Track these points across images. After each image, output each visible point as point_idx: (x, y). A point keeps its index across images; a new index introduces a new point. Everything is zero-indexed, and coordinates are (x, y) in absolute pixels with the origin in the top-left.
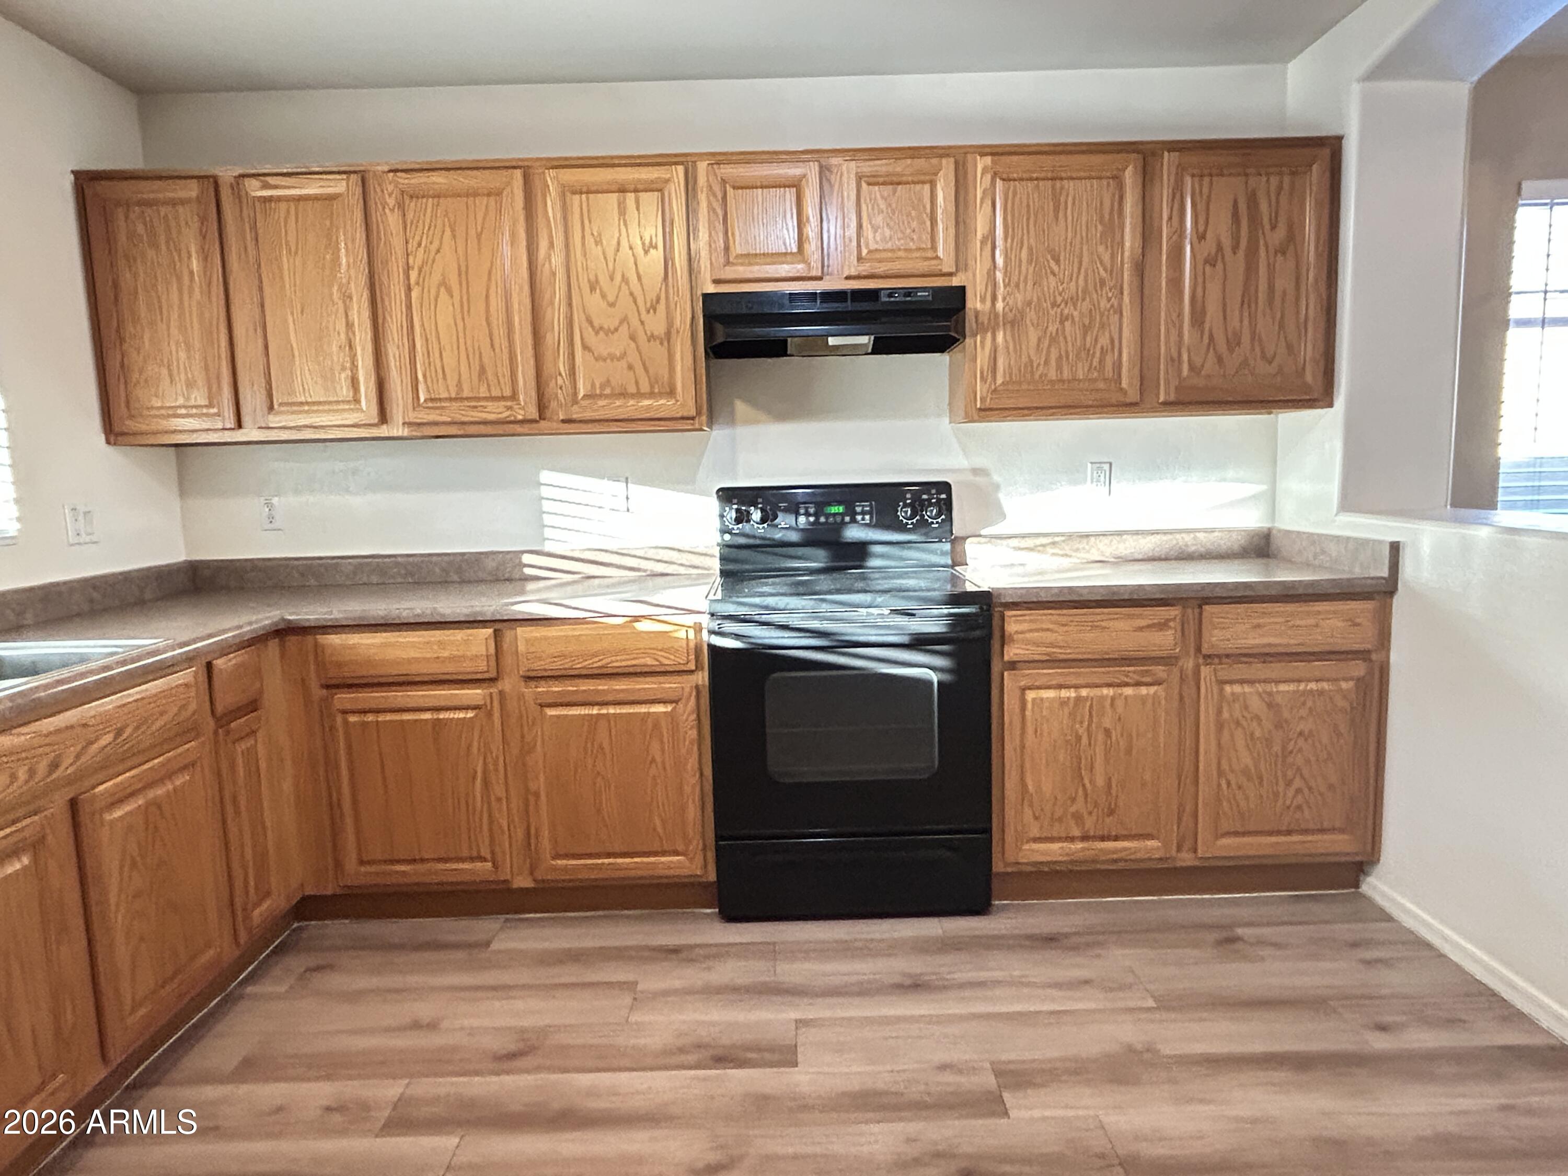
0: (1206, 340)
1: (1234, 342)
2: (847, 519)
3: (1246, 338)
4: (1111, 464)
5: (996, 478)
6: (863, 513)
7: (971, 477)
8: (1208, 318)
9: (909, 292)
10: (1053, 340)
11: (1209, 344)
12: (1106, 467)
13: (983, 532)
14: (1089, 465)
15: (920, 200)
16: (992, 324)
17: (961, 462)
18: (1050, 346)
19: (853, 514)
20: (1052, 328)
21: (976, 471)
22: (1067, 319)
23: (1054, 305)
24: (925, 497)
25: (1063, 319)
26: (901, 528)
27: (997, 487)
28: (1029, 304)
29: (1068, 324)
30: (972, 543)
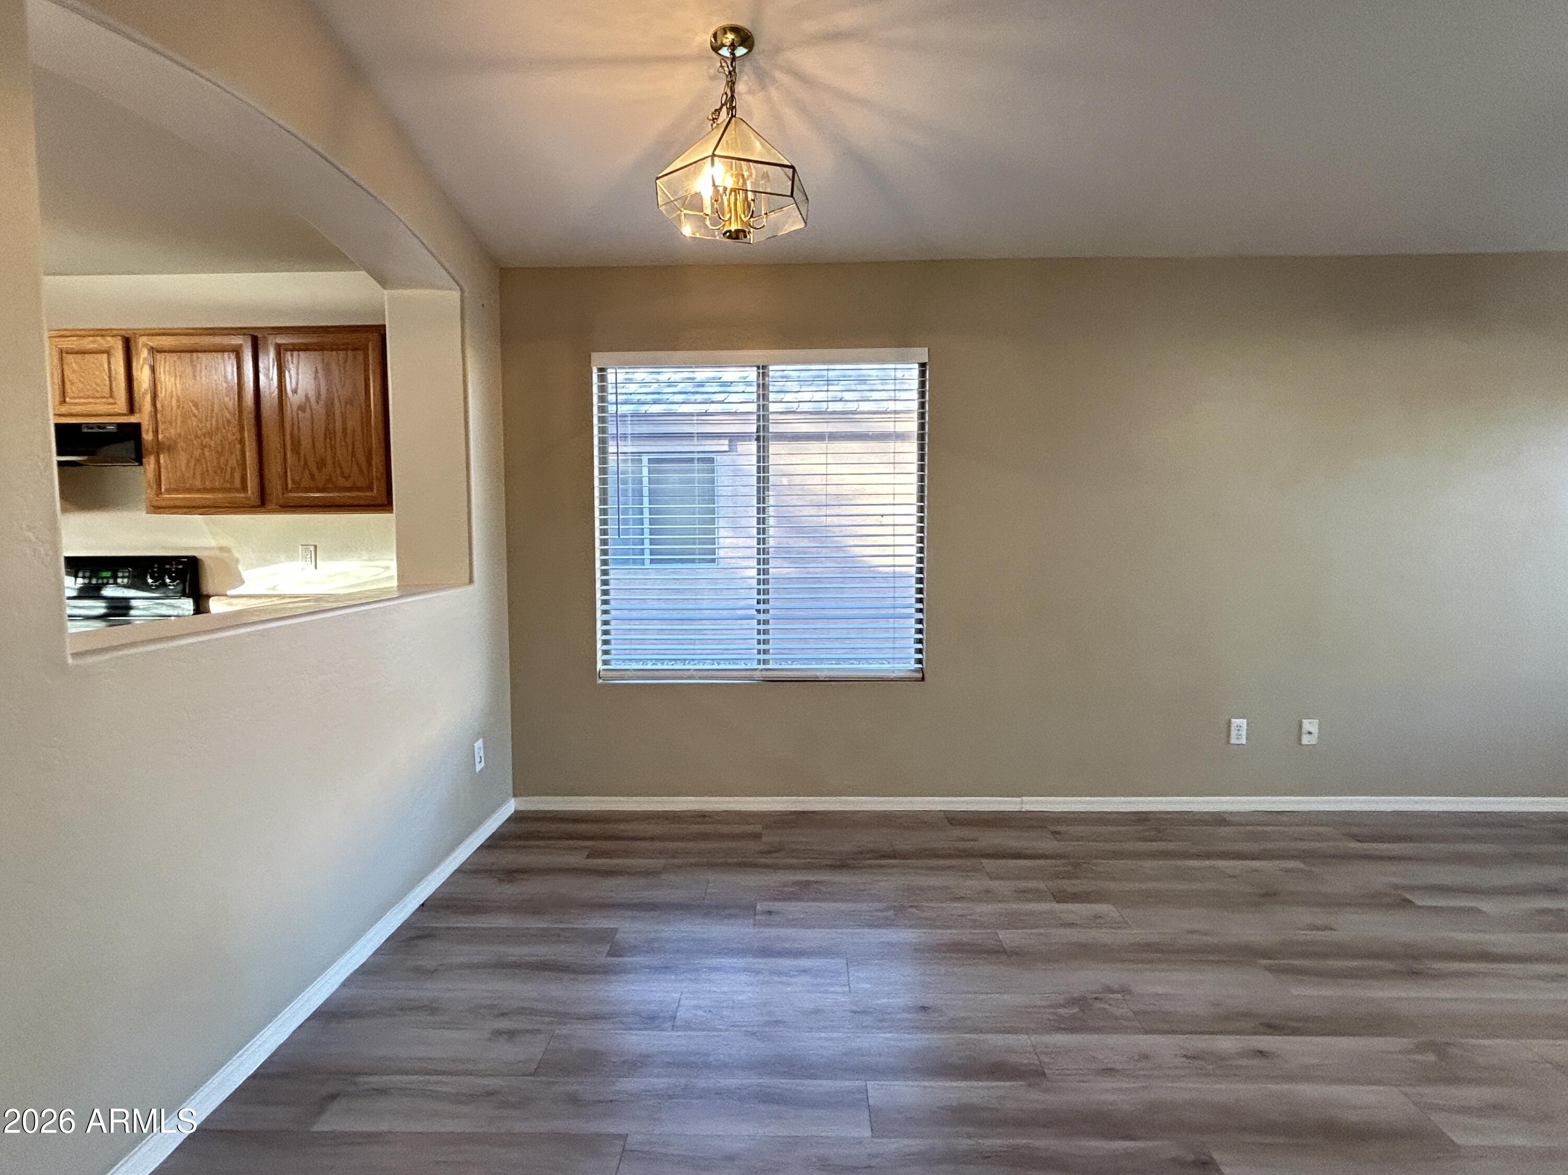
0: (302, 463)
1: (321, 464)
2: (111, 581)
3: (329, 461)
4: (316, 547)
5: (237, 555)
6: (123, 577)
7: (218, 553)
8: (302, 448)
9: (100, 426)
10: (198, 461)
11: (304, 466)
12: (312, 548)
13: (229, 593)
14: (300, 547)
15: (101, 365)
16: (159, 448)
17: (210, 542)
18: (195, 465)
19: (115, 577)
20: (197, 453)
21: (221, 549)
22: (206, 447)
23: (197, 437)
24: (167, 567)
25: (203, 447)
26: (147, 588)
27: (237, 561)
28: (180, 435)
29: (206, 450)
30: (213, 600)
